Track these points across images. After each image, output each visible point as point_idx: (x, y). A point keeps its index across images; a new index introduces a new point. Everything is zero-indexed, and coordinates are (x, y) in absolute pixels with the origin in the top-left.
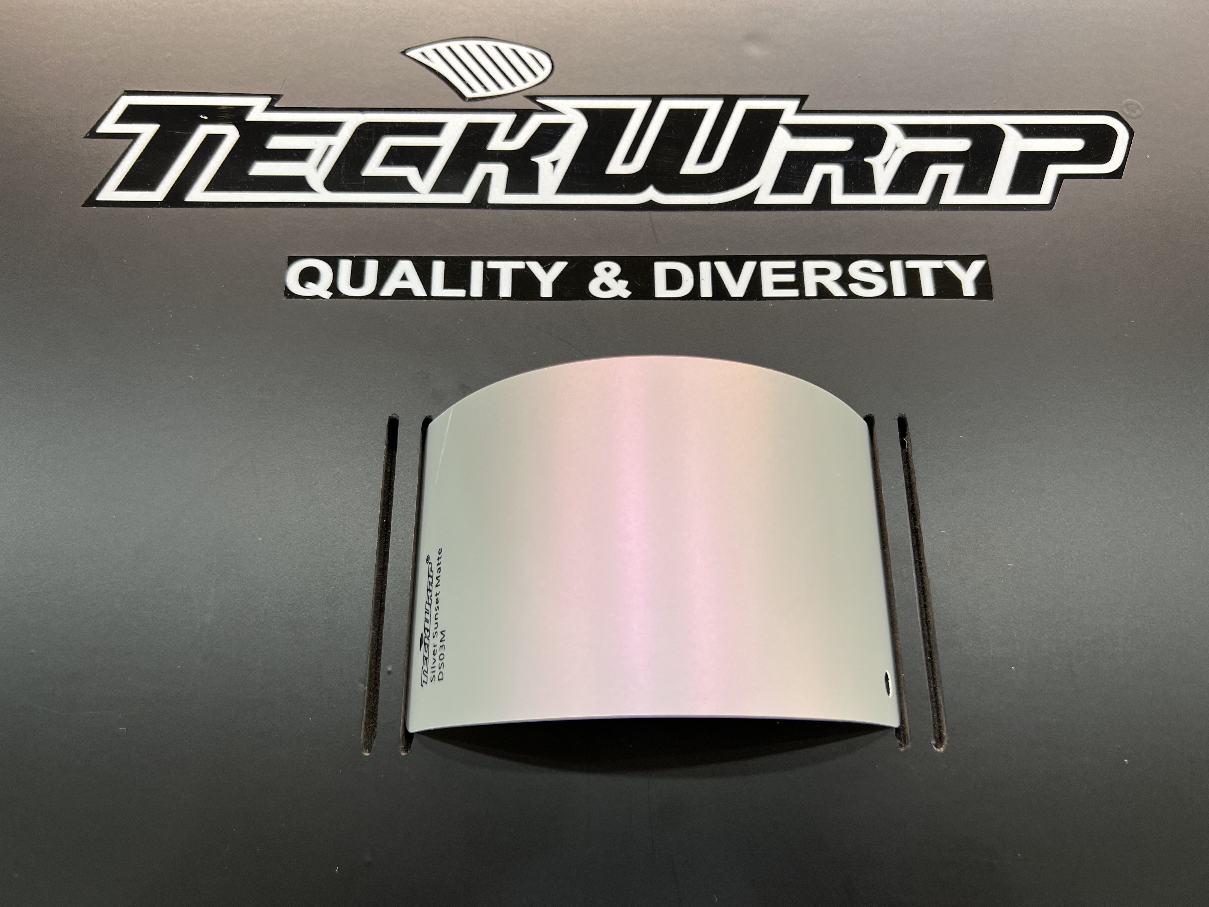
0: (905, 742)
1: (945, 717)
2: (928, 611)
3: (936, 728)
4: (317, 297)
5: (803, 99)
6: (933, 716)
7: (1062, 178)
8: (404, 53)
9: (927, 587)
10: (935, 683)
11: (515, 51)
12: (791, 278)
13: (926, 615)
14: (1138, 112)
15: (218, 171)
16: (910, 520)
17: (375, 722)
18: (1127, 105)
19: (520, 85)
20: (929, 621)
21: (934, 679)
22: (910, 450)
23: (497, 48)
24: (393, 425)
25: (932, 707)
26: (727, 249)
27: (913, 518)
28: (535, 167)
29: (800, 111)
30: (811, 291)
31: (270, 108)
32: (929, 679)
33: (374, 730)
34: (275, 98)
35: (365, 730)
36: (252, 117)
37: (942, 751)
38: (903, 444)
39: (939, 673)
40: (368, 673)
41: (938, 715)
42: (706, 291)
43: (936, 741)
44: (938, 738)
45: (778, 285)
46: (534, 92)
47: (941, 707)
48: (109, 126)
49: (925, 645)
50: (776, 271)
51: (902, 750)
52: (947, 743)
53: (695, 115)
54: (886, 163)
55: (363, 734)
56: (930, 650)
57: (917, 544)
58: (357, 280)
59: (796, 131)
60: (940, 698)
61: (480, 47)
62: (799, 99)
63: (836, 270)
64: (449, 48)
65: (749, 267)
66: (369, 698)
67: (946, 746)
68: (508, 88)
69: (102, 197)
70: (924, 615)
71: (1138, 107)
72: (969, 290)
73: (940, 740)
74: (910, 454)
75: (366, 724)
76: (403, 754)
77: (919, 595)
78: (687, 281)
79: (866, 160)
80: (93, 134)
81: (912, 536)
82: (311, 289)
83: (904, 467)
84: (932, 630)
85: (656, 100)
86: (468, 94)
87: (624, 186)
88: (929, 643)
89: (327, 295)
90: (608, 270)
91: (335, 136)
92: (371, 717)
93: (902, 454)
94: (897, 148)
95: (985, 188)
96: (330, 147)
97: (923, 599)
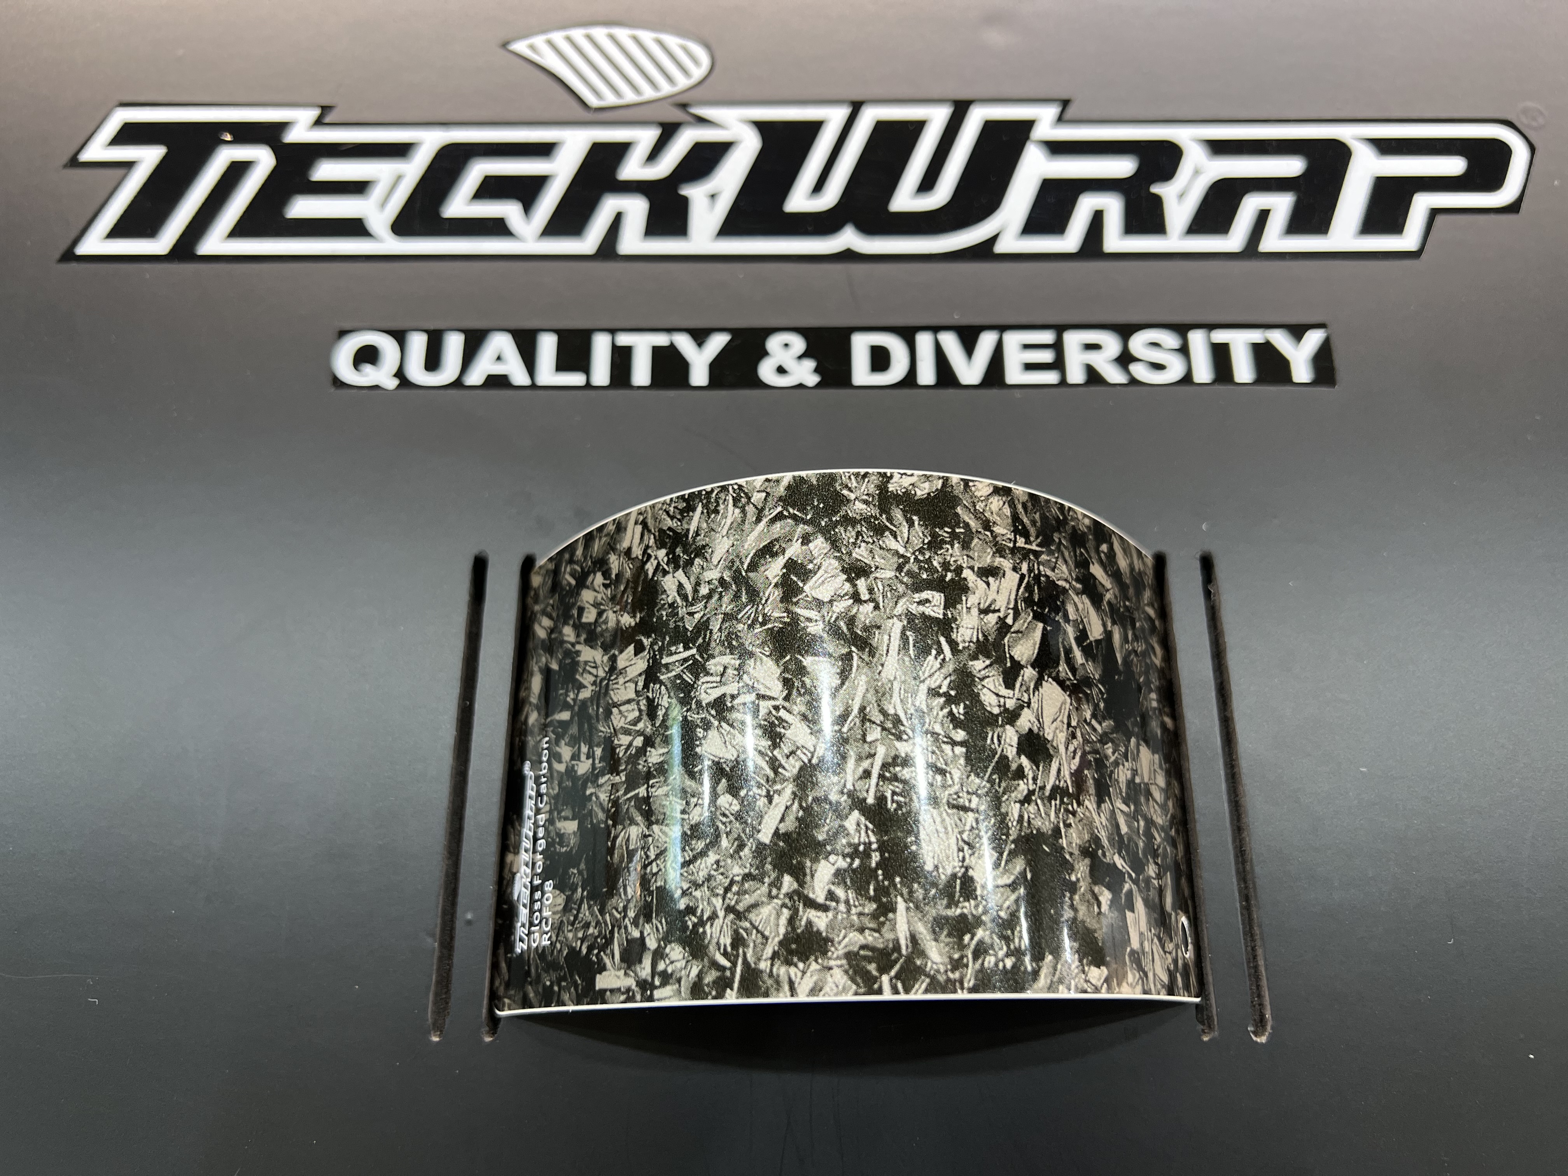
0: (1210, 1027)
1: (1269, 990)
2: (1243, 836)
3: (1254, 1006)
4: (376, 387)
5: (1065, 103)
6: (1251, 989)
7: (1435, 213)
8: (505, 45)
9: (1242, 801)
10: (1253, 940)
11: (660, 43)
12: (1047, 356)
13: (1240, 841)
14: (1541, 120)
15: (245, 212)
16: (1218, 702)
17: (448, 992)
18: (1525, 111)
19: (666, 89)
20: (1245, 850)
21: (1252, 936)
22: (1217, 604)
23: (635, 39)
24: (480, 566)
25: (1250, 975)
26: (956, 317)
27: (1221, 699)
28: (684, 203)
29: (1061, 119)
30: (1076, 375)
31: (319, 122)
32: (1245, 934)
33: (447, 1003)
34: (325, 109)
35: (435, 1003)
36: (293, 136)
37: (1264, 1042)
38: (1208, 594)
39: (1260, 926)
40: (439, 921)
41: (1258, 987)
42: (927, 375)
43: (1256, 1026)
44: (1258, 1020)
45: (1030, 367)
46: (683, 99)
47: (1263, 976)
48: (97, 151)
49: (1238, 884)
50: (1027, 347)
51: (1206, 1039)
52: (1272, 1028)
53: (911, 128)
54: (1181, 196)
55: (432, 1010)
56: (1246, 892)
57: (1228, 738)
58: (433, 362)
59: (1057, 148)
60: (1261, 963)
61: (612, 37)
62: (1058, 102)
63: (1111, 344)
64: (569, 39)
65: (987, 342)
66: (440, 959)
67: (1270, 1034)
68: (649, 93)
69: (83, 249)
70: (1238, 840)
71: (1541, 113)
72: (1302, 372)
73: (1260, 1024)
74: (1217, 608)
75: (436, 994)
76: (488, 1039)
77: (1231, 812)
78: (899, 362)
79: (1156, 189)
80: (74, 162)
81: (1221, 726)
82: (369, 376)
83: (1209, 627)
84: (1249, 864)
85: (856, 107)
86: (592, 100)
87: (809, 229)
88: (1245, 881)
89: (392, 383)
90: (786, 345)
91: (408, 163)
92: (444, 984)
93: (1207, 608)
94: (1197, 172)
95: (1323, 228)
96: (399, 178)
97: (1235, 817)
